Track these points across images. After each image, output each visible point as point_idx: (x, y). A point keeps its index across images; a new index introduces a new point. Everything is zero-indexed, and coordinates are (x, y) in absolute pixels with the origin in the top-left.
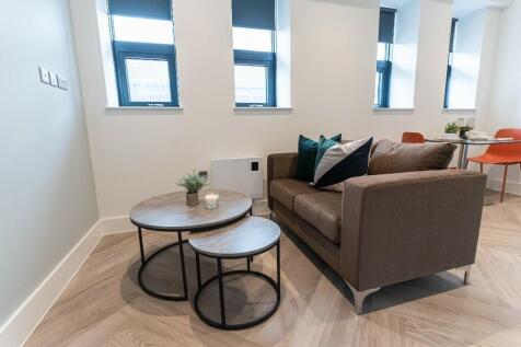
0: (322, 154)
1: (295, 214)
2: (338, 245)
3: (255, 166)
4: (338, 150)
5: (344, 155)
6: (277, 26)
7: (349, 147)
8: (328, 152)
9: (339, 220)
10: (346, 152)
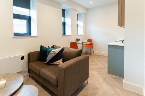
0: (49, 53)
1: (41, 76)
2: (57, 86)
3: (22, 58)
4: (54, 52)
5: (56, 53)
6: (31, 8)
7: (57, 51)
8: (51, 52)
9: (57, 77)
10: (56, 52)
